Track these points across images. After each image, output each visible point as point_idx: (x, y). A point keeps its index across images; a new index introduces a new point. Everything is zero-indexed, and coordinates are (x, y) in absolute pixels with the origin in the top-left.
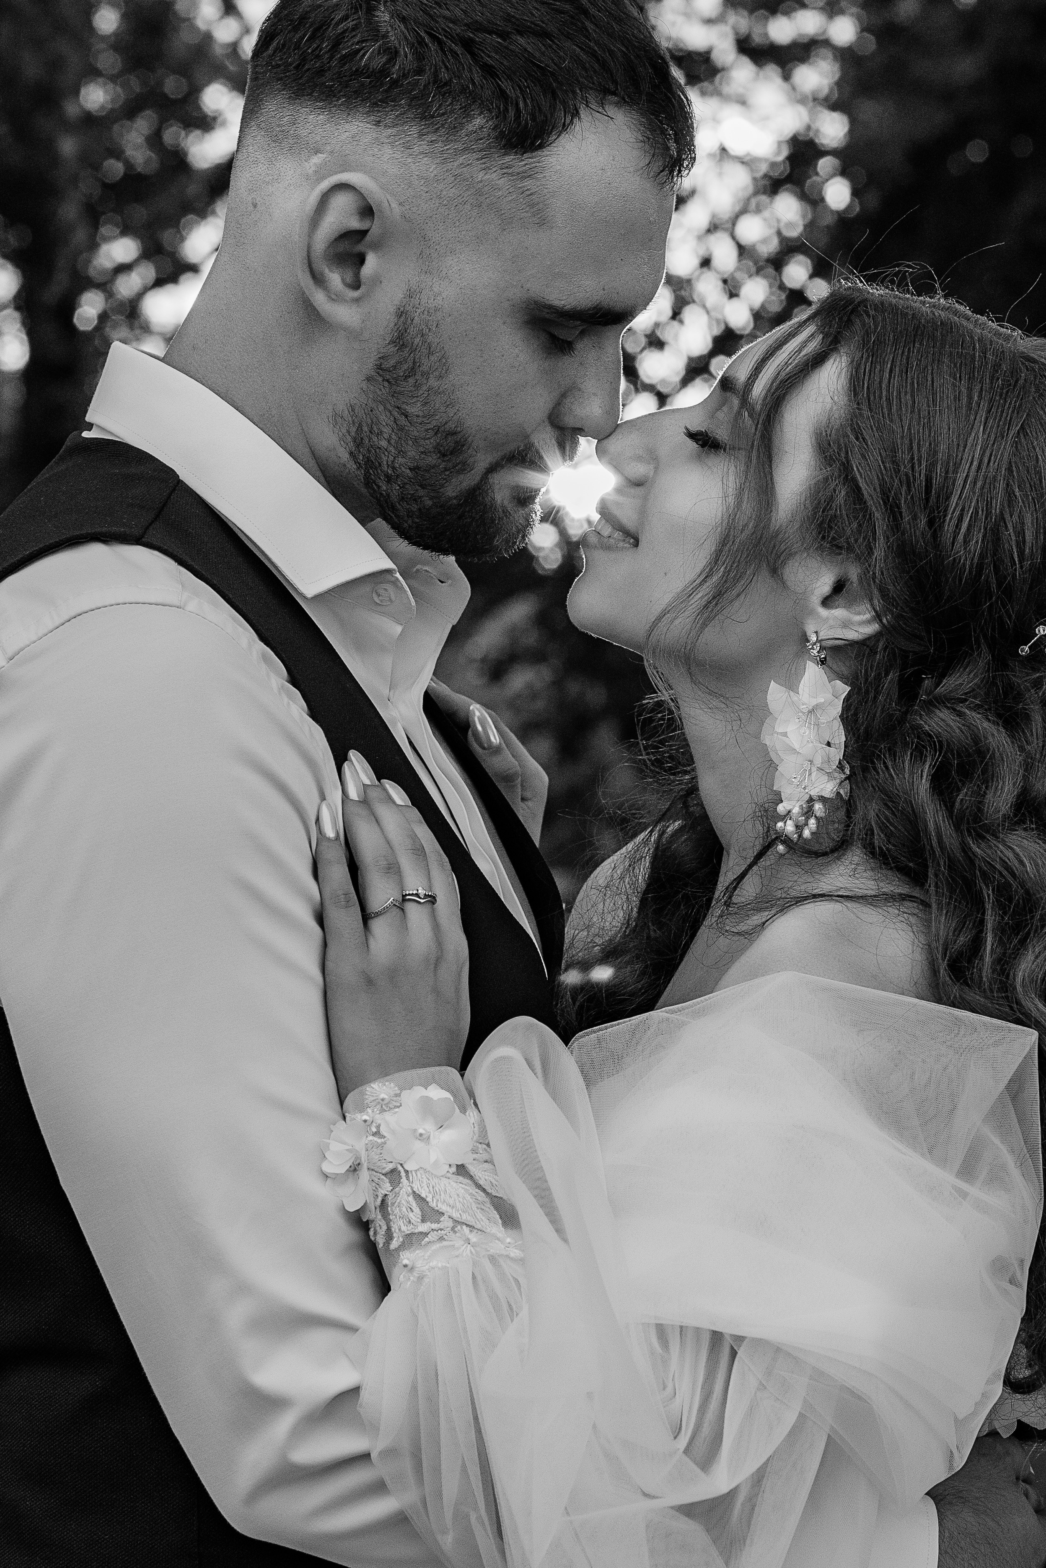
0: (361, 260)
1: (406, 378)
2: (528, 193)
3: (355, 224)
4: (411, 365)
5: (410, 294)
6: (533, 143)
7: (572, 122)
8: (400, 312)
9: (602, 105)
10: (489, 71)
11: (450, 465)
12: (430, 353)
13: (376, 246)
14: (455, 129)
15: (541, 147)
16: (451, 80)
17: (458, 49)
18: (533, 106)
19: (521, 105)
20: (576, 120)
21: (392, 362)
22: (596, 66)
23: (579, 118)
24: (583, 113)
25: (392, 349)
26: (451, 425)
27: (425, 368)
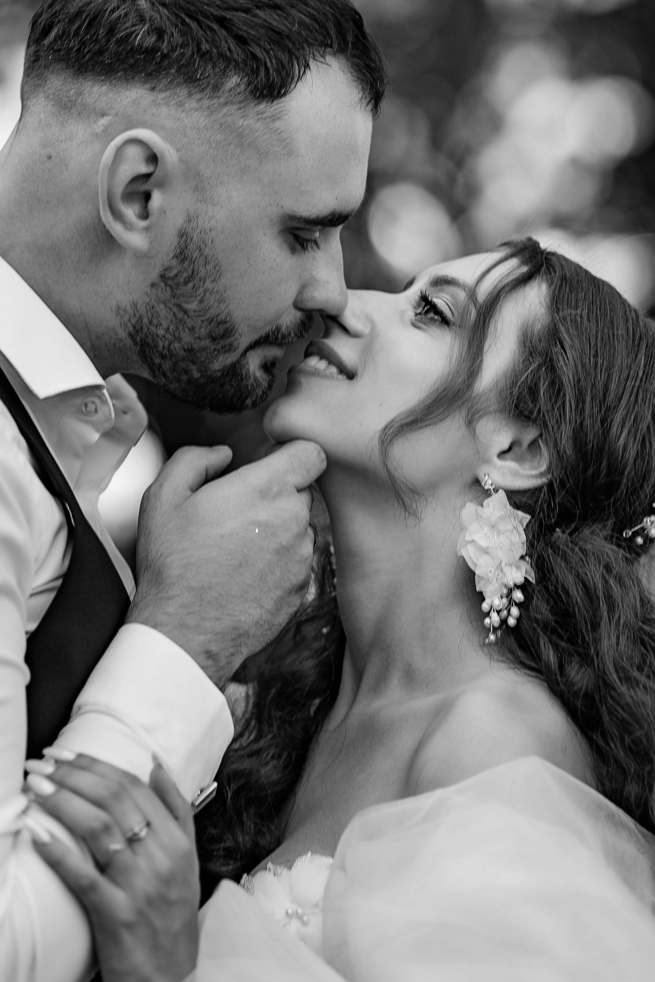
0: (147, 196)
1: (186, 283)
2: (278, 131)
3: (144, 169)
4: (190, 272)
5: (189, 219)
6: (279, 92)
7: (304, 72)
8: (183, 234)
9: (323, 56)
10: (241, 40)
11: (219, 347)
12: (206, 263)
13: (161, 185)
14: (216, 88)
15: (285, 94)
16: (211, 49)
17: (215, 26)
18: (277, 64)
19: (269, 64)
20: (307, 71)
21: (174, 272)
22: (317, 27)
23: (310, 69)
24: (312, 63)
25: (174, 262)
26: (222, 317)
27: (202, 274)
